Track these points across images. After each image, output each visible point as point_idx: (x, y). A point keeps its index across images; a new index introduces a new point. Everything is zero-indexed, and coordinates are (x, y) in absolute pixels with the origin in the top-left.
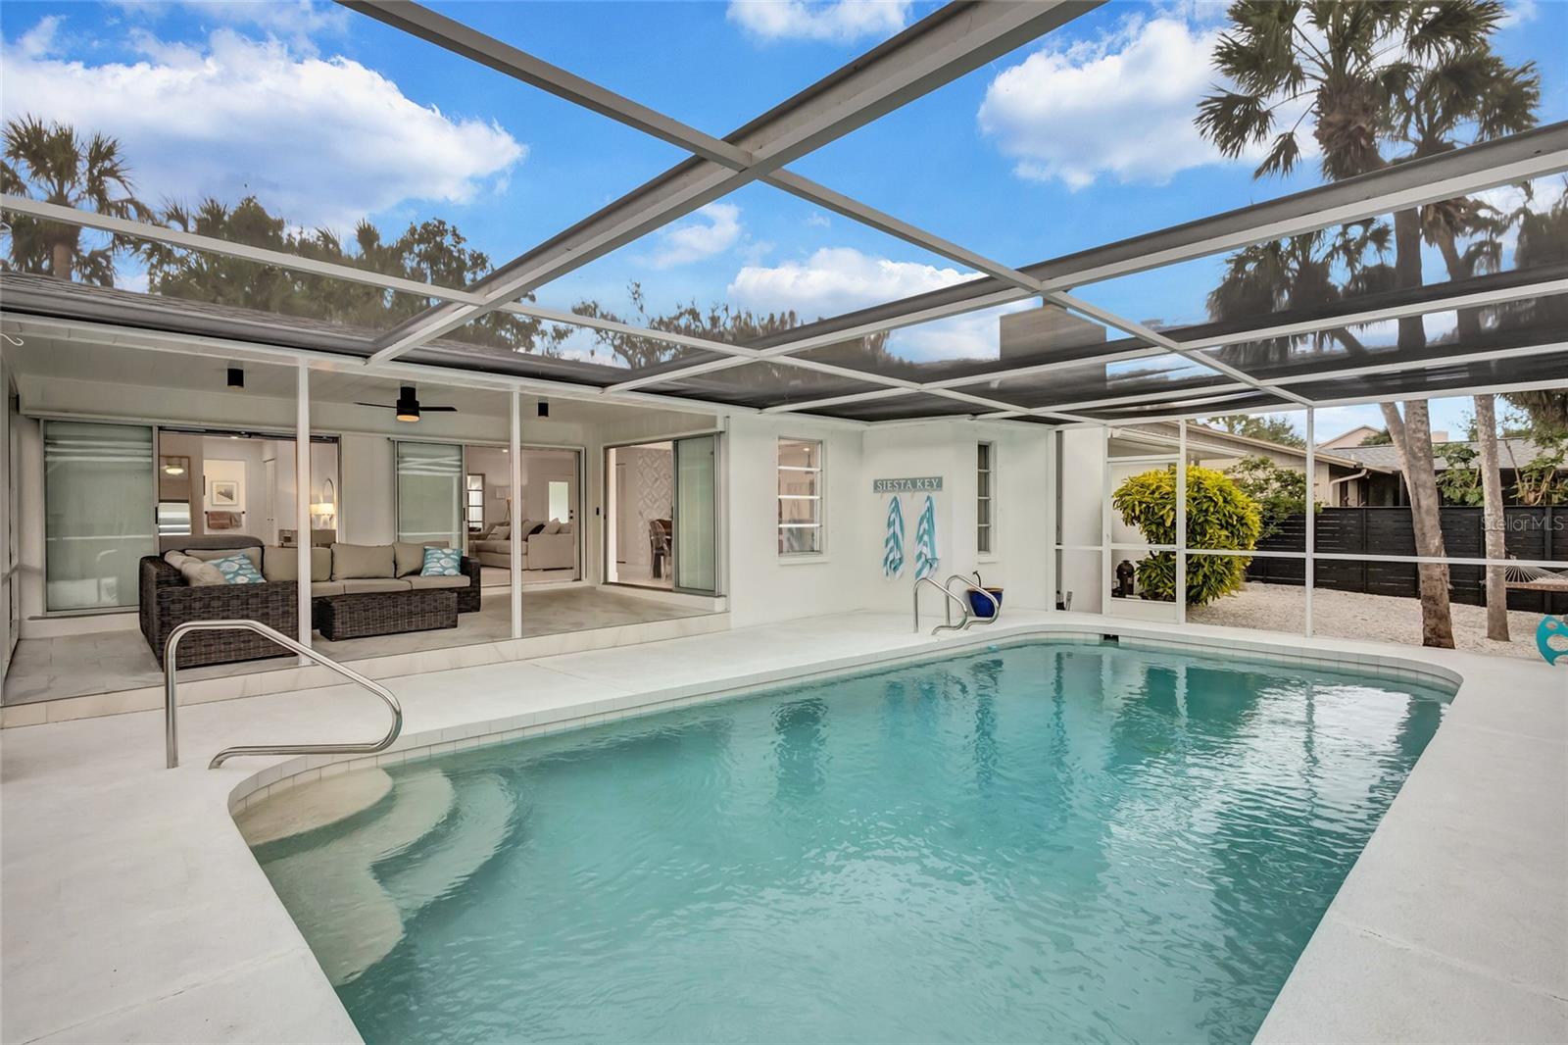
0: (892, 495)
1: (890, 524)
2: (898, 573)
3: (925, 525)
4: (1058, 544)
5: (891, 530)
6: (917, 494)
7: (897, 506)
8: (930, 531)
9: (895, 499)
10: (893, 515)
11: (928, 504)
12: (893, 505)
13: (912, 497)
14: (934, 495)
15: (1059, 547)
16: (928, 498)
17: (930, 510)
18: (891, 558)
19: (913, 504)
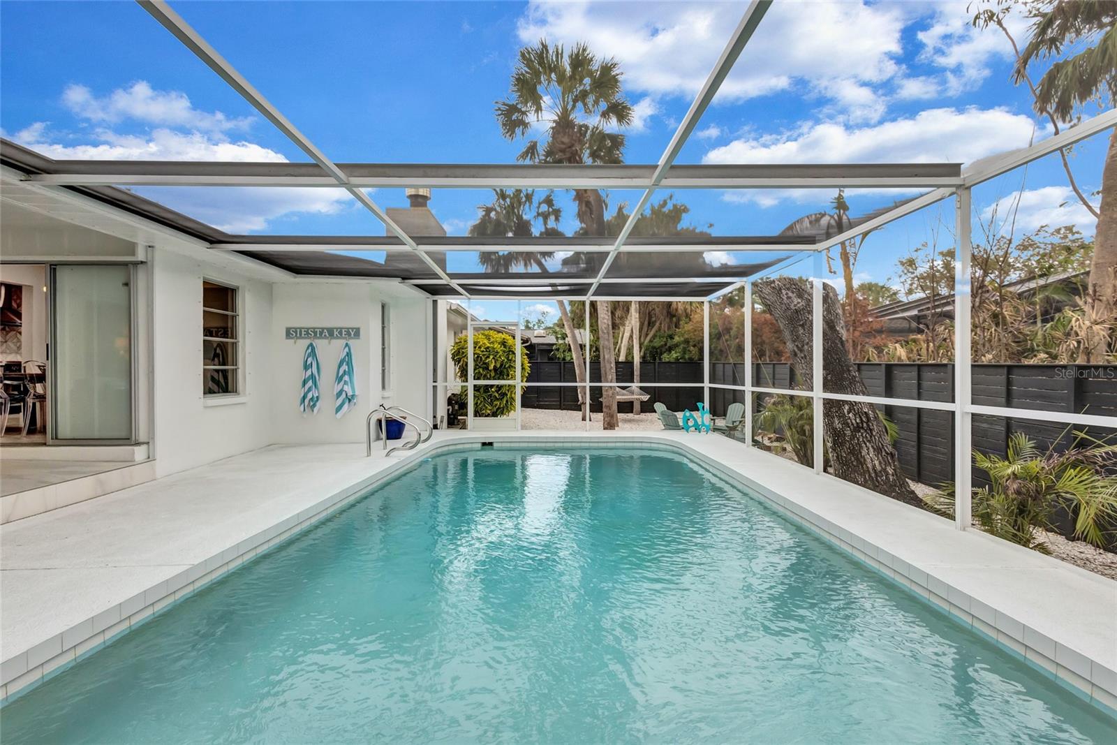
0: (307, 342)
1: (306, 367)
2: (316, 409)
3: (345, 367)
4: (434, 382)
5: (309, 372)
6: (334, 341)
7: (313, 349)
8: (350, 372)
9: (311, 345)
10: (310, 360)
11: (347, 349)
12: (310, 350)
13: (330, 343)
14: (351, 342)
15: (435, 384)
16: (347, 345)
17: (349, 354)
18: (310, 396)
19: (329, 351)
